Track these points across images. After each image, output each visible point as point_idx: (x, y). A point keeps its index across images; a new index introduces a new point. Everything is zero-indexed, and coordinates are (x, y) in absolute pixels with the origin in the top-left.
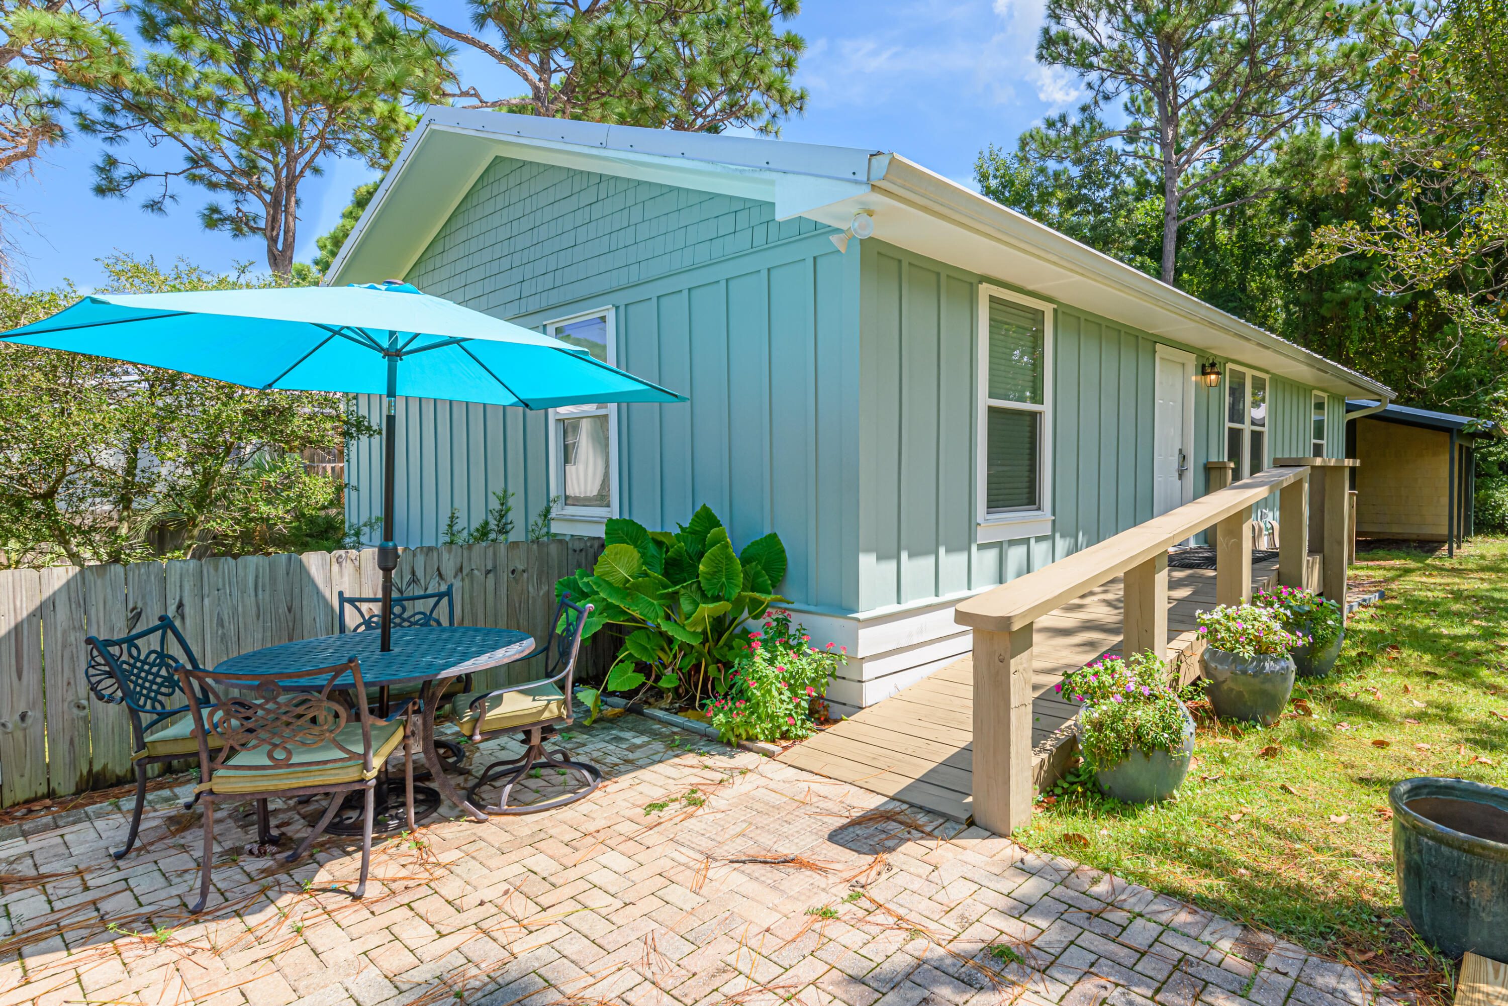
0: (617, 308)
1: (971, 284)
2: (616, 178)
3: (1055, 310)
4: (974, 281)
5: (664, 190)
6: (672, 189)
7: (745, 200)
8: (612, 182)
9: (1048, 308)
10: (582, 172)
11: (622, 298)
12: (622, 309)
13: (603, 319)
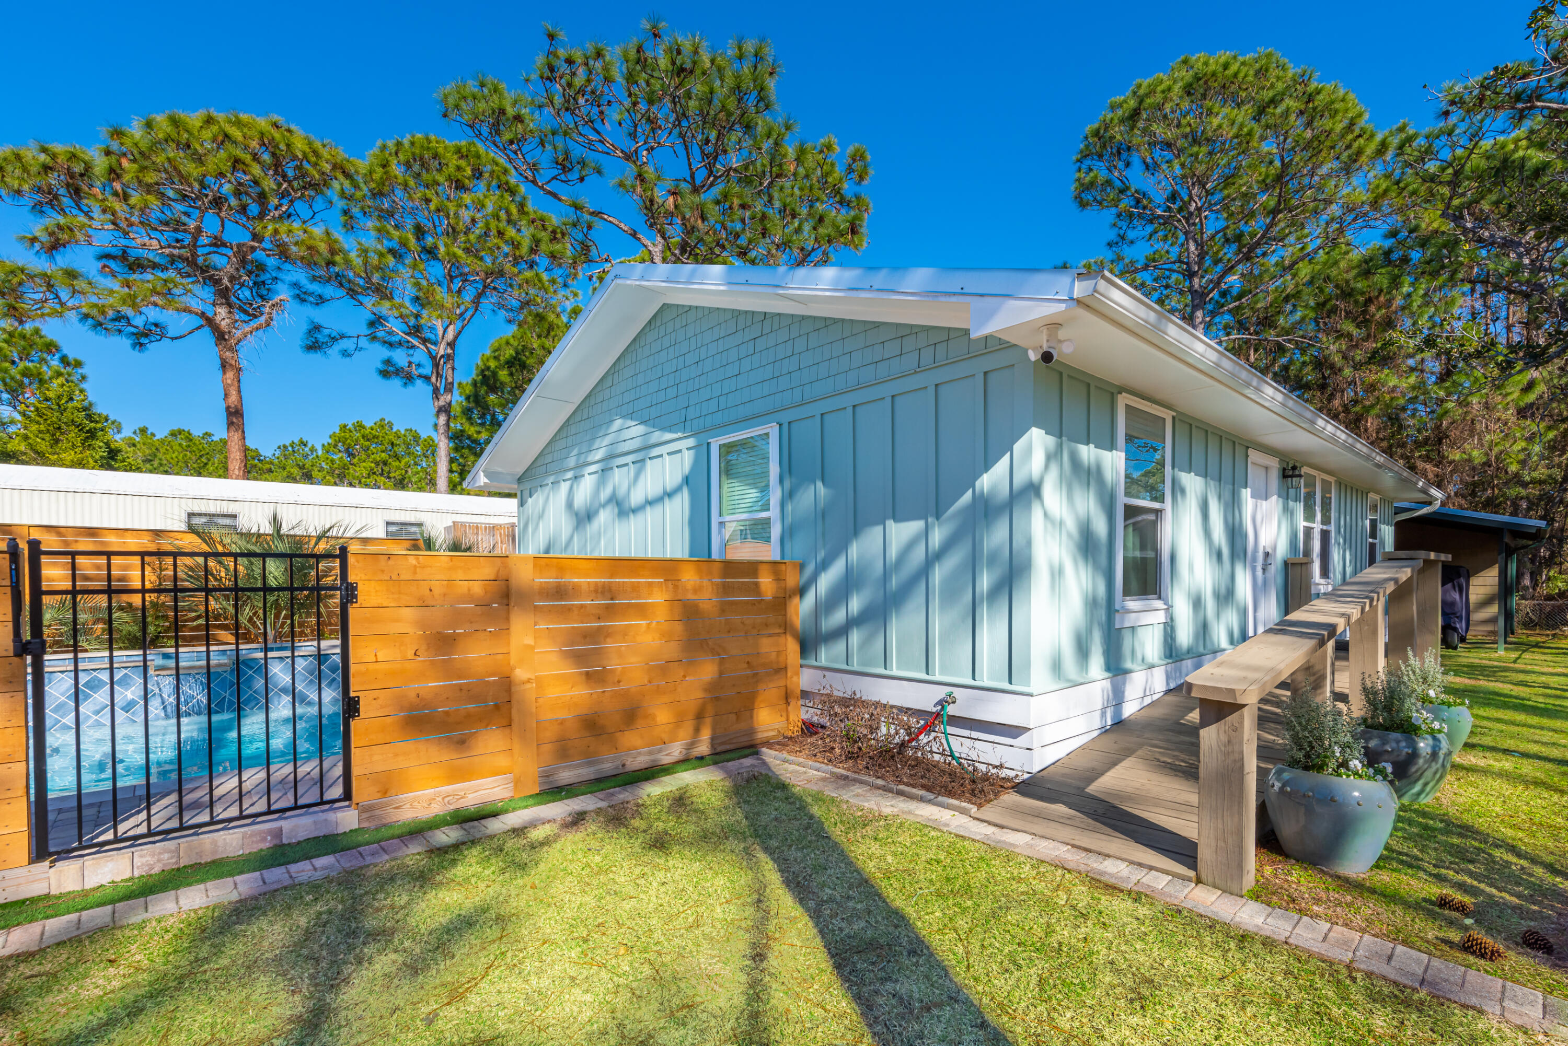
0: (780, 425)
1: (1112, 394)
2: (779, 314)
3: (1174, 418)
4: (1115, 391)
5: (828, 323)
6: (835, 321)
7: (911, 326)
8: (776, 319)
9: (1167, 415)
10: (746, 312)
11: (786, 417)
12: (785, 427)
13: (767, 434)
